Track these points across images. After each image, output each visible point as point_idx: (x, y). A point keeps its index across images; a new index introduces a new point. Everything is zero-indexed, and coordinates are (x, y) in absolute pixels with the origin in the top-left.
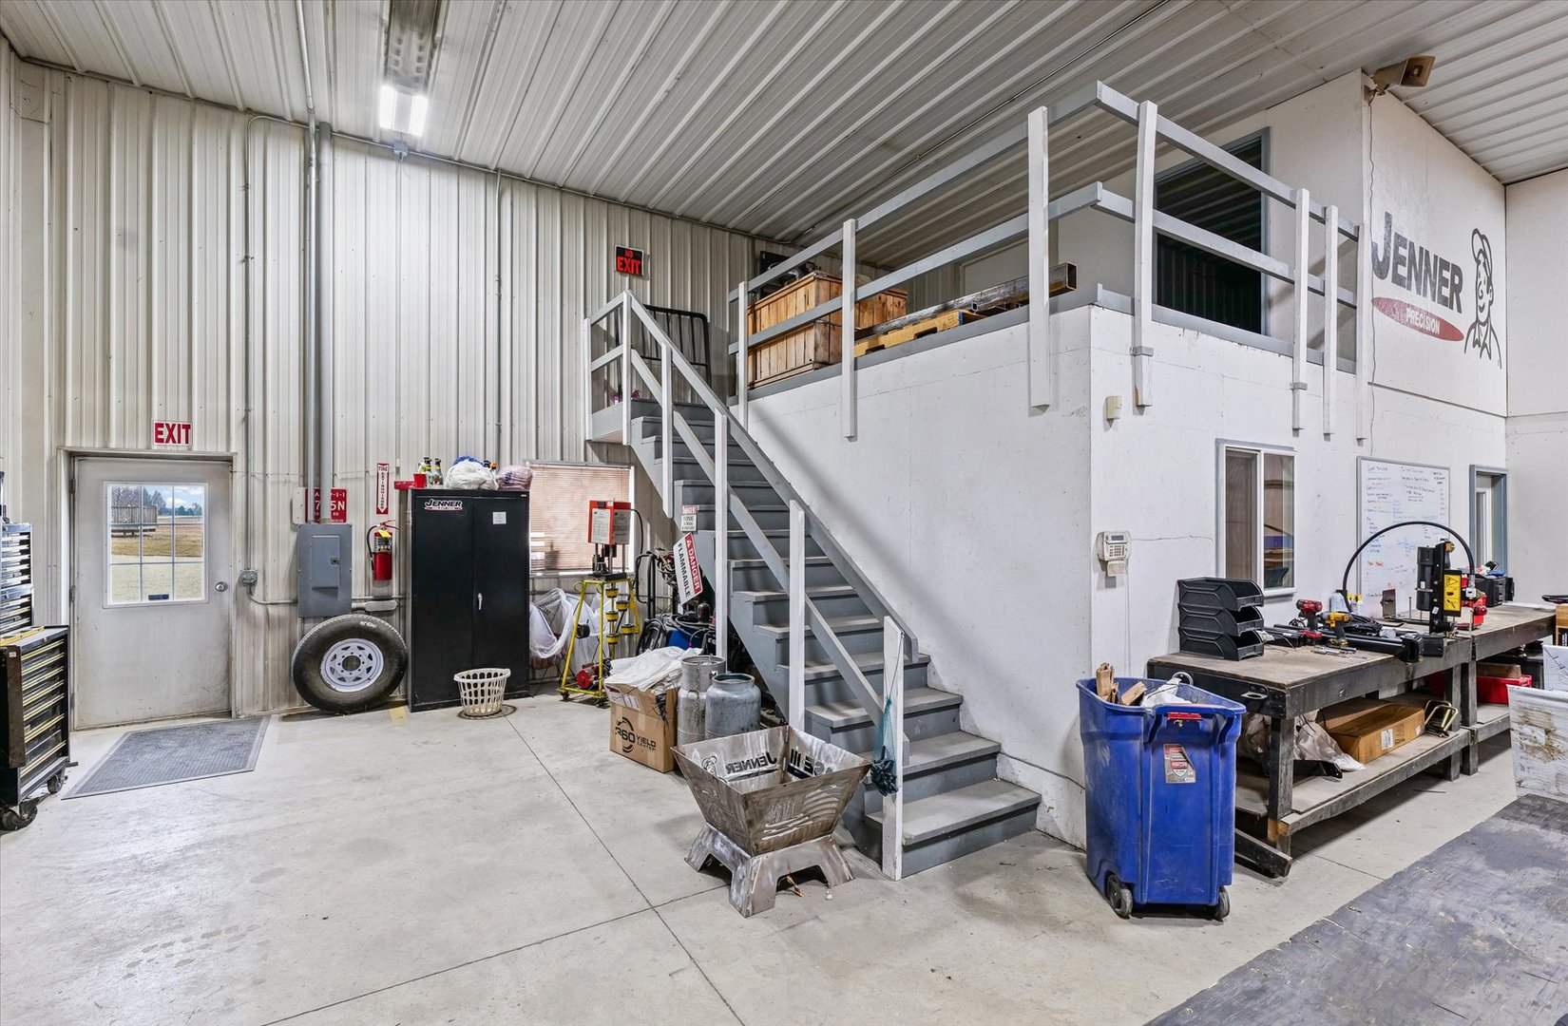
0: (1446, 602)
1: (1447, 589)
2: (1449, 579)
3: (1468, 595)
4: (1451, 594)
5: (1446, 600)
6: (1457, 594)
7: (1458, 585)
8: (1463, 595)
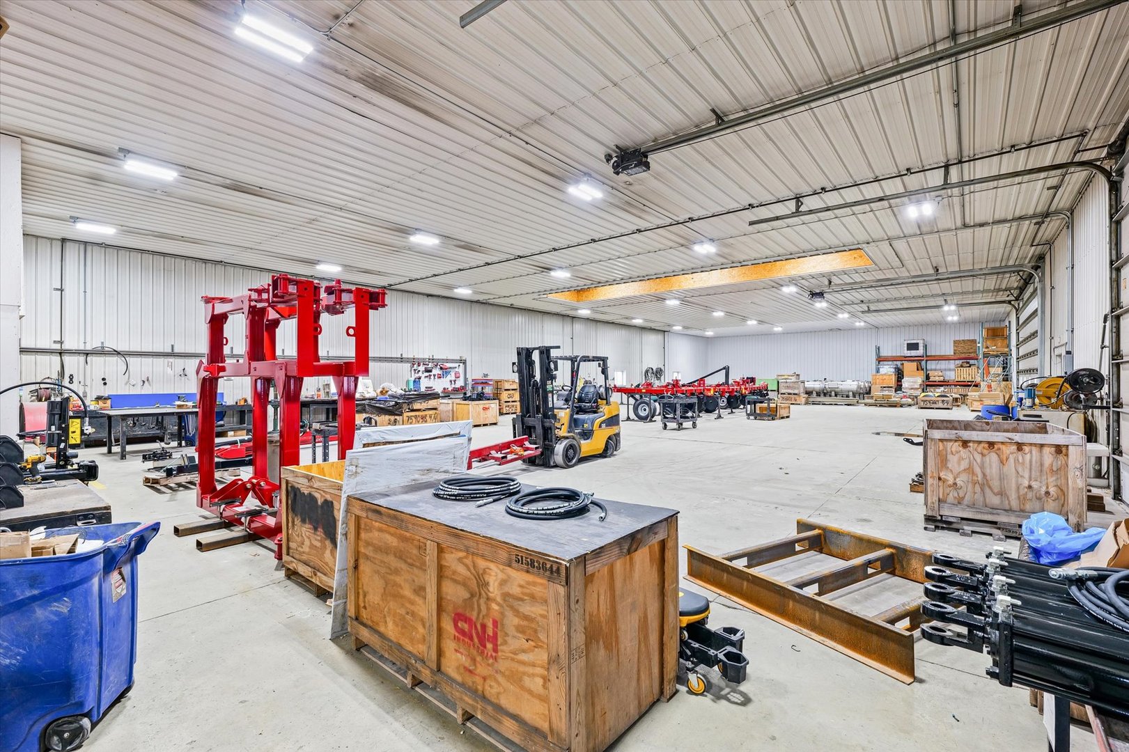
0: (70, 438)
1: (71, 429)
2: (73, 422)
3: (85, 432)
4: (74, 432)
5: (70, 437)
6: (78, 432)
7: (79, 425)
8: (82, 431)
